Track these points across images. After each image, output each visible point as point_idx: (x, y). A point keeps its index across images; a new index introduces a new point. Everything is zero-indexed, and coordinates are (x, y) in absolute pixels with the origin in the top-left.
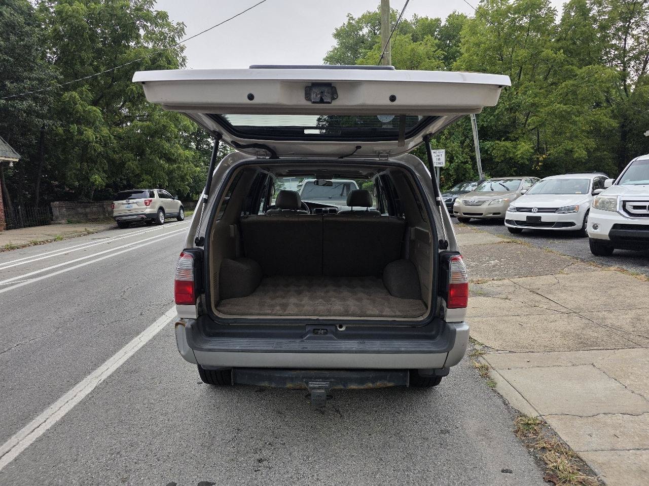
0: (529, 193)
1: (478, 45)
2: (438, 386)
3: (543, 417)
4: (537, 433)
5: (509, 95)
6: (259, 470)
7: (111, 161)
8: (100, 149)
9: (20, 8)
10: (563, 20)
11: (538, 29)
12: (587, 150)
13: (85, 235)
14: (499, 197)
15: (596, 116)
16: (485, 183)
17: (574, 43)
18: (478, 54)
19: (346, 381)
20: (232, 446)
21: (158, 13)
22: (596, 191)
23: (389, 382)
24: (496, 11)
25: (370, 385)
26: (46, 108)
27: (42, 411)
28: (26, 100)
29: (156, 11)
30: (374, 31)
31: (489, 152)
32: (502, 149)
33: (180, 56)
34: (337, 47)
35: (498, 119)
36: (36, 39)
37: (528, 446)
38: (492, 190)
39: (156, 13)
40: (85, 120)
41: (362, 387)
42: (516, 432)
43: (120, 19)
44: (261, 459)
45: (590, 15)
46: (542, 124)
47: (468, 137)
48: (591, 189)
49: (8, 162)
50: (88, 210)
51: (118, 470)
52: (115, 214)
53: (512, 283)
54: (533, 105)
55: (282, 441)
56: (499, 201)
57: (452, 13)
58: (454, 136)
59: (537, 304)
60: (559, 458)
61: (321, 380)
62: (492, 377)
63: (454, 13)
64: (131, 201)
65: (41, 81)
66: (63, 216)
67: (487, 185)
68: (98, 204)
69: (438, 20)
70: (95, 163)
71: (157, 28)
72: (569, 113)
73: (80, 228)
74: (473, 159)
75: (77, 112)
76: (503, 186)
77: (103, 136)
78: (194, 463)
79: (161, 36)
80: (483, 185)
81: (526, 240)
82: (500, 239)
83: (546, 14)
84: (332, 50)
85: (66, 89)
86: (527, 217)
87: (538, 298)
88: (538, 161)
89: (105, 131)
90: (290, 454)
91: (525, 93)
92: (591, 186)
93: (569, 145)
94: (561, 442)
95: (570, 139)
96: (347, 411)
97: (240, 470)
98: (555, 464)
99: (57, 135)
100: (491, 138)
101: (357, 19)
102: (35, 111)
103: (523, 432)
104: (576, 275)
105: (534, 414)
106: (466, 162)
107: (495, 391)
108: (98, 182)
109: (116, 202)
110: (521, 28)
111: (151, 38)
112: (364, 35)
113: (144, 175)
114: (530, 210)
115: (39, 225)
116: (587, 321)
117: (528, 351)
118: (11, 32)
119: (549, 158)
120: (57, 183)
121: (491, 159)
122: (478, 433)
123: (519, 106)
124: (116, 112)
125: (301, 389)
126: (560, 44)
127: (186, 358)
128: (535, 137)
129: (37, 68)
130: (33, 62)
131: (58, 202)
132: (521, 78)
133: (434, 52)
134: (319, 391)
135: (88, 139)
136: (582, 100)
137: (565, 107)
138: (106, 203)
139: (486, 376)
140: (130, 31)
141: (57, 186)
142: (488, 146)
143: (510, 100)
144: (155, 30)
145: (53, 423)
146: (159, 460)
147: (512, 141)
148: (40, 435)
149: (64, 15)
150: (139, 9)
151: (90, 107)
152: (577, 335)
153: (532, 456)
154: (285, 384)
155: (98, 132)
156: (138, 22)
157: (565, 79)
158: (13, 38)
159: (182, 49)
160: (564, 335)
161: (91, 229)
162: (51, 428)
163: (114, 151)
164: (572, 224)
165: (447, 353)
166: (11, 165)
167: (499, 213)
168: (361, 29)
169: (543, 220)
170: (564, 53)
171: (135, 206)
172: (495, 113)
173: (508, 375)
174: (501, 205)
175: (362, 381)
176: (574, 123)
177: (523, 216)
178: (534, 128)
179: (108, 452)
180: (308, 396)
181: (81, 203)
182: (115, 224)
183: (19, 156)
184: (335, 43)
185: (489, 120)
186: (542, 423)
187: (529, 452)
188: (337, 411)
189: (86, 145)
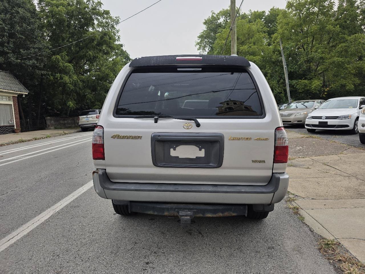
0: (320, 108)
1: (288, 24)
2: (266, 219)
3: (338, 239)
4: (334, 250)
5: (306, 53)
6: (146, 269)
7: (78, 94)
8: (72, 87)
9: (29, 9)
10: (339, 8)
11: (324, 14)
12: (354, 85)
13: (63, 135)
14: (301, 111)
15: (359, 65)
16: (292, 104)
17: (346, 22)
18: (287, 30)
19: (204, 211)
20: (130, 253)
21: (105, 11)
22: (362, 106)
23: (234, 212)
24: (299, 3)
25: (221, 215)
26: (42, 64)
27: (17, 228)
28: (31, 60)
29: (103, 10)
30: (227, 20)
31: (295, 87)
32: (303, 84)
33: (116, 35)
34: (205, 30)
35: (300, 68)
36: (37, 26)
37: (329, 259)
38: (297, 107)
39: (103, 11)
40: (64, 71)
41: (215, 216)
42: (320, 249)
43: (83, 14)
44: (148, 262)
45: (356, 5)
46: (326, 70)
47: (282, 78)
48: (358, 105)
49: (22, 95)
50: (66, 122)
51: (56, 266)
52: (80, 124)
53: (311, 159)
54: (322, 58)
55: (163, 251)
56: (301, 114)
57: (272, 8)
58: (273, 78)
59: (328, 171)
60: (351, 267)
61: (187, 210)
62: (301, 214)
63: (273, 8)
64: (89, 116)
65: (40, 49)
66: (52, 125)
67: (293, 105)
68: (71, 119)
69: (264, 12)
70: (70, 95)
71: (104, 20)
72: (342, 63)
73: (61, 131)
74: (285, 91)
75: (60, 67)
76: (304, 105)
77: (74, 80)
78: (105, 263)
79: (106, 24)
80: (291, 105)
81: (318, 136)
82: (302, 136)
83: (328, 4)
84: (202, 32)
85: (54, 54)
86: (319, 122)
87: (328, 167)
88: (324, 91)
89: (75, 77)
90: (168, 259)
91: (316, 51)
92: (359, 103)
93: (343, 82)
94: (352, 256)
95: (344, 78)
96: (206, 233)
97: (134, 269)
98: (349, 271)
99: (50, 80)
100: (296, 79)
101: (216, 14)
102: (36, 66)
103: (324, 249)
104: (351, 155)
105: (332, 238)
106: (281, 93)
107: (304, 223)
108: (71, 106)
109: (81, 117)
110: (313, 13)
111: (101, 26)
112: (220, 23)
113: (96, 102)
114: (320, 118)
115: (39, 130)
116: (361, 181)
117: (324, 198)
118: (24, 22)
119: (331, 90)
120: (50, 108)
121: (296, 91)
122: (294, 250)
123: (313, 59)
124: (82, 67)
125: (174, 216)
126: (337, 22)
127: (99, 194)
128: (322, 78)
129: (38, 42)
130: (36, 39)
131: (49, 117)
132: (314, 43)
133: (262, 28)
134: (186, 218)
135: (66, 82)
136: (351, 55)
137: (341, 59)
138: (76, 118)
139: (297, 213)
140: (89, 22)
141: (50, 110)
142: (294, 83)
143: (307, 56)
144: (103, 21)
145: (22, 236)
146: (82, 261)
147: (309, 80)
148: (12, 243)
149: (54, 13)
150: (94, 9)
151: (67, 64)
152: (355, 189)
153: (332, 266)
154: (164, 212)
155: (71, 78)
156: (93, 16)
157: (340, 43)
158: (24, 25)
159: (118, 31)
160: (347, 189)
161: (66, 132)
162: (20, 239)
163: (80, 89)
164: (347, 126)
165: (273, 193)
166: (24, 96)
167: (301, 121)
168: (219, 19)
169: (328, 124)
170: (340, 27)
171: (91, 119)
172: (298, 64)
173: (312, 213)
174: (302, 116)
175: (215, 211)
176: (347, 68)
177: (316, 122)
178: (322, 73)
179: (52, 255)
180: (179, 221)
181: (62, 117)
182: (80, 129)
183: (28, 91)
184: (204, 28)
185: (294, 68)
186: (338, 244)
187: (330, 263)
188: (200, 233)
189: (65, 84)
